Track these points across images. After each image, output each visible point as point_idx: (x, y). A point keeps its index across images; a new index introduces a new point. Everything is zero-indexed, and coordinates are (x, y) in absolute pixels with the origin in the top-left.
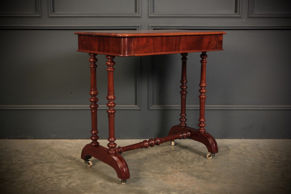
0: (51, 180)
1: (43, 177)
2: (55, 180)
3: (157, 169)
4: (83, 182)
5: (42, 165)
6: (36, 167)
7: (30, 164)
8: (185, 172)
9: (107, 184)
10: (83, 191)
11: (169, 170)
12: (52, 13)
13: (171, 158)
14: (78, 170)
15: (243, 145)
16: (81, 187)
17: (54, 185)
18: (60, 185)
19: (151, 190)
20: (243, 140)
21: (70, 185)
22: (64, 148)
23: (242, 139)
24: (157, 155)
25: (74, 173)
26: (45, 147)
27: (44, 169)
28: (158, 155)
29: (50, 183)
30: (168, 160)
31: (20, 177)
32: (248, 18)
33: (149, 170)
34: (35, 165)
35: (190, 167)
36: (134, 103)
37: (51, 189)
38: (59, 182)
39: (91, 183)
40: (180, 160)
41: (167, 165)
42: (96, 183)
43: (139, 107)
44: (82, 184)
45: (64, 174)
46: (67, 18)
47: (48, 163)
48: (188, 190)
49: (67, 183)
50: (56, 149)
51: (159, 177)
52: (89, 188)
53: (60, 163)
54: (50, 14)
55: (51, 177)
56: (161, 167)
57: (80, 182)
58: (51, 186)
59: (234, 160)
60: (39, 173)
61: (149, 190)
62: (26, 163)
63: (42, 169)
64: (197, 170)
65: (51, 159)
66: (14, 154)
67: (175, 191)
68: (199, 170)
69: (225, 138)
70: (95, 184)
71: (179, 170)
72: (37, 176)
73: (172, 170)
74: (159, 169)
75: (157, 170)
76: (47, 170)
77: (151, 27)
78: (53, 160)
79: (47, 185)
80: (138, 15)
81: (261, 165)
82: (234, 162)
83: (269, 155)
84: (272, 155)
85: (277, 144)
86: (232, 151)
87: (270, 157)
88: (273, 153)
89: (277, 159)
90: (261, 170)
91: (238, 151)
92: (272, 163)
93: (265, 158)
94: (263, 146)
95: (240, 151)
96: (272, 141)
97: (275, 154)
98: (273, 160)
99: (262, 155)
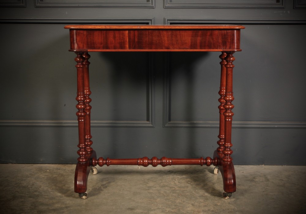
3: (174, 207)
5: (23, 200)
6: (14, 203)
8: (210, 212)
11: (188, 209)
12: (40, 2)
13: (192, 192)
14: (69, 208)
20: (286, 167)
22: (54, 176)
23: (285, 165)
24: (174, 188)
25: (64, 212)
26: (30, 174)
27: (24, 207)
28: (176, 187)
30: (188, 194)
32: (293, 8)
33: (163, 209)
35: (218, 205)
36: (145, 118)
40: (204, 194)
41: (188, 202)
43: (152, 124)
46: (59, 9)
47: (30, 197)
50: (43, 178)
53: (46, 197)
54: (37, 4)
56: (178, 204)
59: (274, 195)
62: (3, 198)
63: (22, 206)
64: (226, 209)
65: (36, 191)
68: (229, 209)
69: (262, 164)
71: (202, 209)
73: (193, 209)
74: (175, 207)
75: (173, 209)
76: (29, 208)
77: (168, 20)
78: (38, 194)
80: (151, 4)
82: (274, 197)
86: (272, 182)
91: (280, 182)
95: (282, 181)
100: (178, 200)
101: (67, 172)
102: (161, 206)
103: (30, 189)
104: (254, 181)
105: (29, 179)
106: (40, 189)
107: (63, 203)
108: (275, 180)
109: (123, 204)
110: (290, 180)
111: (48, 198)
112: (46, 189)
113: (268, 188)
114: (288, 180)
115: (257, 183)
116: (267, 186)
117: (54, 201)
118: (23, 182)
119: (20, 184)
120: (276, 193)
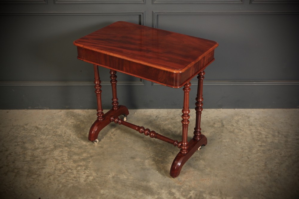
0: (71, 173)
1: (64, 167)
2: (75, 172)
3: (160, 155)
4: (98, 175)
6: (56, 153)
7: (51, 149)
9: (118, 178)
10: (99, 187)
15: (236, 118)
16: (97, 182)
17: (74, 179)
18: (80, 180)
19: (155, 186)
20: (237, 110)
21: (88, 180)
22: (78, 123)
23: (236, 108)
25: (90, 162)
27: (63, 157)
29: (70, 177)
31: (45, 168)
33: (154, 157)
34: (55, 150)
37: (72, 185)
38: (78, 175)
39: (105, 177)
41: (169, 150)
42: (110, 176)
43: (144, 84)
44: (97, 177)
45: (81, 164)
47: (66, 146)
48: (185, 186)
49: (84, 176)
51: (162, 168)
52: (103, 184)
53: (76, 146)
55: (71, 167)
57: (96, 174)
58: (72, 181)
59: (226, 142)
60: (60, 162)
61: (154, 186)
62: (48, 148)
63: (62, 156)
65: (68, 140)
66: (35, 133)
67: (175, 188)
69: (220, 108)
70: (108, 177)
72: (59, 166)
76: (67, 158)
79: (68, 179)
80: (143, 2)
81: (249, 150)
82: (226, 144)
83: (258, 134)
84: (260, 134)
85: (266, 117)
86: (226, 128)
87: (258, 137)
88: (261, 130)
89: (264, 141)
90: (249, 156)
91: (231, 128)
92: (258, 147)
93: (253, 139)
94: (254, 120)
95: (233, 127)
96: (263, 112)
97: (263, 132)
98: (260, 142)
99: (252, 133)
100: (163, 149)
101: (86, 118)
102: (152, 154)
103: (64, 137)
104: (214, 127)
105: (61, 126)
106: (70, 137)
107: (88, 152)
108: (228, 126)
109: (127, 153)
110: (238, 126)
111: (77, 147)
112: (74, 138)
113: (222, 134)
114: (237, 126)
115: (216, 129)
116: (222, 132)
117: (82, 150)
118: (58, 130)
119: (57, 132)
120: (227, 140)
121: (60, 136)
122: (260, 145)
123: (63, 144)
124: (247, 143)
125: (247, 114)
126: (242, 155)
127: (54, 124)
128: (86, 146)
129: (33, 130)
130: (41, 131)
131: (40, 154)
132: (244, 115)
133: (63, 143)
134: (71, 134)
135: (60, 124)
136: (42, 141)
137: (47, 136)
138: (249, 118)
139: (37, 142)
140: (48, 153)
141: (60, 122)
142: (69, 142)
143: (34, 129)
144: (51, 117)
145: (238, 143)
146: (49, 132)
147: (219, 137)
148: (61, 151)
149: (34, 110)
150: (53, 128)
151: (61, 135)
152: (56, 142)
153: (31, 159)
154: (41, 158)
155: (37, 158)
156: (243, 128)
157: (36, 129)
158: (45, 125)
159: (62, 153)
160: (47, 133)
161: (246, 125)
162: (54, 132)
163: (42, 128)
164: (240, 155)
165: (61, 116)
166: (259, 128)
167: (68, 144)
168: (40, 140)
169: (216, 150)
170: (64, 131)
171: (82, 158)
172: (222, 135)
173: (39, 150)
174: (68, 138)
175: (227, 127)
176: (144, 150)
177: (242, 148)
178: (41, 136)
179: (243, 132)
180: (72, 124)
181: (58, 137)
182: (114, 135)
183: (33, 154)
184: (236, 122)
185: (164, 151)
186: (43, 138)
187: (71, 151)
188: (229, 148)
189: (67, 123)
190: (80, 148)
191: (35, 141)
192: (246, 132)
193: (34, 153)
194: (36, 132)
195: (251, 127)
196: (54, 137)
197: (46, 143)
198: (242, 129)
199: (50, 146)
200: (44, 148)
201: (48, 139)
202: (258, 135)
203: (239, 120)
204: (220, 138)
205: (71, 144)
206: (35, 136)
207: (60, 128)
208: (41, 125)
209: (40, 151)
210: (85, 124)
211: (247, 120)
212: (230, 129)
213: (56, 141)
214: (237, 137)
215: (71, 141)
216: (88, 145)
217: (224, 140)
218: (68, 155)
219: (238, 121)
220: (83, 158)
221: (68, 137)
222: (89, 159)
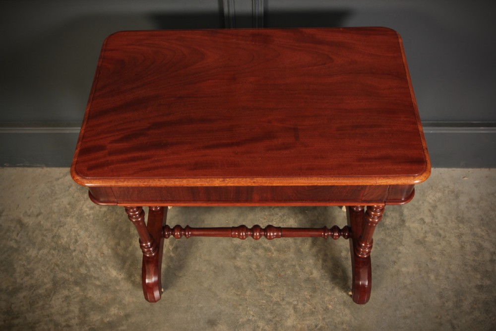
5: (67, 292)
7: (46, 290)
11: (289, 322)
14: (130, 320)
15: (431, 198)
24: (271, 251)
27: (70, 315)
28: (273, 249)
30: (289, 272)
33: (255, 321)
34: (55, 293)
64: (339, 323)
68: (343, 323)
74: (271, 316)
81: (455, 299)
82: (408, 281)
83: (475, 249)
84: (480, 248)
85: (493, 194)
86: (409, 229)
87: (476, 258)
88: (482, 237)
89: (487, 271)
90: (454, 322)
91: (420, 229)
92: (475, 291)
93: (466, 265)
94: (467, 203)
95: (423, 226)
96: (487, 177)
97: (486, 245)
98: (479, 276)
99: (462, 247)
100: (276, 294)
102: (251, 312)
103: (74, 254)
105: (69, 219)
106: (86, 254)
107: (121, 301)
108: (414, 222)
109: (200, 305)
110: (434, 222)
111: (99, 286)
112: (94, 256)
113: (401, 248)
114: (432, 223)
115: (387, 231)
116: (401, 244)
117: (107, 295)
118: (62, 232)
119: (59, 237)
120: (411, 269)
121: (66, 249)
122: (479, 283)
123: (71, 274)
124: (451, 276)
125: (454, 184)
126: (441, 318)
127: (54, 213)
128: (117, 282)
129: (14, 231)
130: (27, 234)
131: (23, 306)
132: (448, 187)
133: (70, 272)
134: (87, 244)
135: (67, 214)
136: (28, 267)
137: (39, 249)
138: (457, 196)
139: (18, 270)
140: (41, 303)
141: (68, 206)
142: (83, 270)
143: (15, 227)
144: (49, 191)
145: (432, 277)
146: (44, 238)
147: (394, 258)
148: (67, 297)
149: (17, 168)
150: (52, 225)
151: (67, 247)
152: (57, 268)
153: (5, 321)
154: (26, 318)
155: (17, 318)
156: (444, 231)
157: (18, 226)
158: (37, 216)
159: (69, 304)
160: (40, 239)
161: (452, 221)
162: (53, 237)
163: (31, 223)
164: (437, 317)
165: (69, 187)
166: (478, 231)
167: (81, 274)
168: (26, 264)
169: (386, 299)
170: (74, 234)
171: (108, 320)
172: (400, 253)
173: (21, 295)
174: (80, 257)
175: (412, 225)
176: (236, 298)
177: (441, 296)
178: (27, 249)
179: (444, 243)
180: (92, 212)
181: (61, 253)
182: (174, 248)
183: (11, 308)
184: (430, 211)
185: (277, 303)
186: (31, 256)
187: (86, 297)
188: (414, 293)
189: (81, 210)
190: (105, 288)
191: (15, 266)
192: (449, 243)
193: (12, 304)
194: (18, 238)
195: (461, 225)
196: (54, 252)
197: (36, 272)
198: (441, 232)
199: (45, 280)
200: (32, 286)
201: (41, 259)
202: (476, 254)
203: (437, 204)
204: (395, 262)
205: (86, 275)
206: (17, 250)
207: (66, 226)
208: (29, 216)
209: (24, 297)
210: (116, 213)
211: (454, 203)
212: (418, 231)
213: (57, 265)
214: (431, 259)
215: (87, 267)
216: (122, 279)
217: (404, 269)
218: (80, 311)
219: (435, 207)
220: (111, 319)
221: (81, 252)
222: (122, 325)
